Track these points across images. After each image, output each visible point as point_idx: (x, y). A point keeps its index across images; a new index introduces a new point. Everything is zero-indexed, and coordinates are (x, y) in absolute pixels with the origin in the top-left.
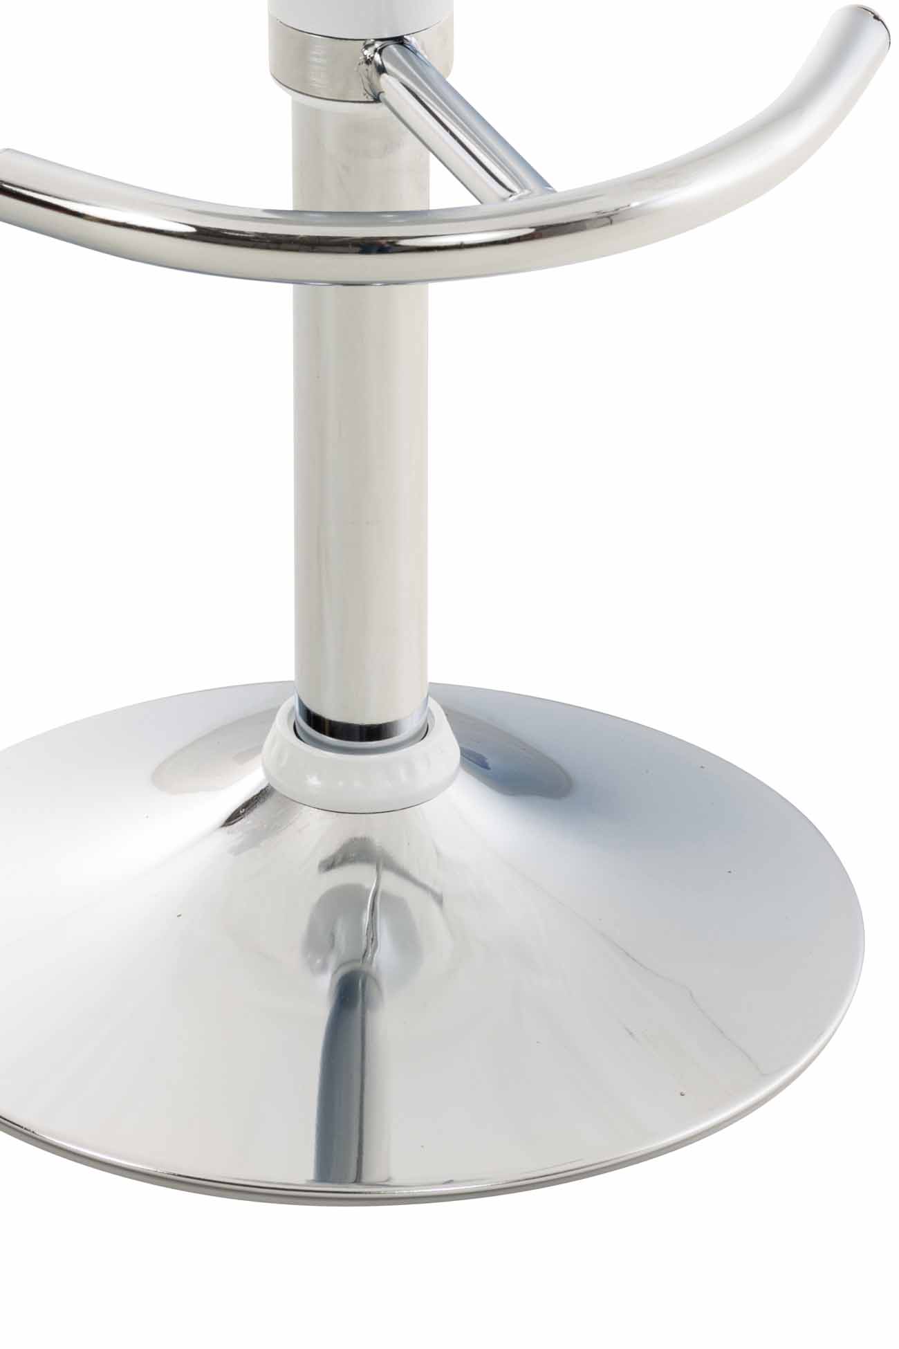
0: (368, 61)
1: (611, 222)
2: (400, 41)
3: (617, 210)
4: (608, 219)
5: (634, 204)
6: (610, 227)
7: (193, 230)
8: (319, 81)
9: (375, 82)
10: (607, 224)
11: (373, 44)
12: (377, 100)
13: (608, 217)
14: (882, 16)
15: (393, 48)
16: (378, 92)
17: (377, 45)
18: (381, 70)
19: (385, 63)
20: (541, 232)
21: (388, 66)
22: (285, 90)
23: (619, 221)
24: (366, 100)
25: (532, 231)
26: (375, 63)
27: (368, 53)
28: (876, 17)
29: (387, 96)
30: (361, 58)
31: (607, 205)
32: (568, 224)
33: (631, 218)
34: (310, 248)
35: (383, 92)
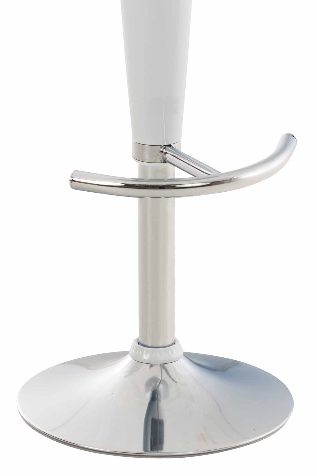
0: (162, 152)
1: (230, 182)
2: (170, 146)
3: (231, 178)
4: (229, 181)
5: (235, 177)
6: (230, 183)
7: (124, 185)
8: (147, 157)
9: (164, 157)
10: (229, 182)
11: (163, 147)
12: (165, 162)
13: (229, 180)
14: (295, 136)
15: (168, 148)
16: (165, 159)
17: (164, 147)
18: (166, 153)
19: (166, 151)
20: (212, 184)
21: (167, 152)
22: (136, 161)
23: (233, 181)
24: (161, 162)
25: (210, 183)
26: (164, 152)
27: (161, 149)
28: (293, 136)
29: (168, 159)
30: (160, 151)
31: (228, 177)
32: (219, 181)
33: (236, 181)
34: (153, 188)
35: (167, 158)
